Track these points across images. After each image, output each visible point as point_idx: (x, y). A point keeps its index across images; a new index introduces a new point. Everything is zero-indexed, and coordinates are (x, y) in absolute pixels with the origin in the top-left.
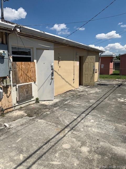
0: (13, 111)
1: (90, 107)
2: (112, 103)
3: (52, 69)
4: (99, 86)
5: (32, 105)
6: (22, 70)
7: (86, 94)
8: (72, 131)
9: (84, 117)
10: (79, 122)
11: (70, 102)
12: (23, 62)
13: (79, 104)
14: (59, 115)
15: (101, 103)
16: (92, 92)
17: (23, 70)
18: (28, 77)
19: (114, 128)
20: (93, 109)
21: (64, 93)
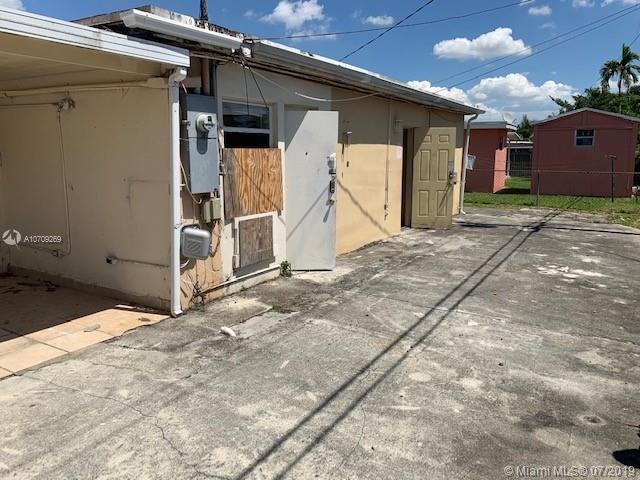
0: (223, 297)
1: (455, 289)
2: (523, 279)
3: (331, 172)
4: (467, 229)
5: (274, 284)
6: (246, 174)
7: (431, 254)
8: (423, 345)
9: (447, 315)
10: (435, 327)
11: (387, 276)
12: (250, 150)
13: (419, 280)
14: (368, 309)
15: (488, 278)
16: (448, 247)
17: (249, 173)
18: (262, 196)
19: (541, 339)
20: (468, 295)
21: (358, 250)
